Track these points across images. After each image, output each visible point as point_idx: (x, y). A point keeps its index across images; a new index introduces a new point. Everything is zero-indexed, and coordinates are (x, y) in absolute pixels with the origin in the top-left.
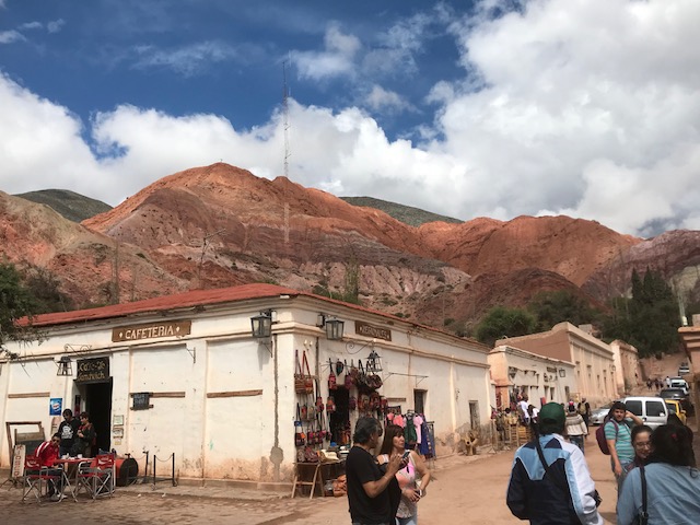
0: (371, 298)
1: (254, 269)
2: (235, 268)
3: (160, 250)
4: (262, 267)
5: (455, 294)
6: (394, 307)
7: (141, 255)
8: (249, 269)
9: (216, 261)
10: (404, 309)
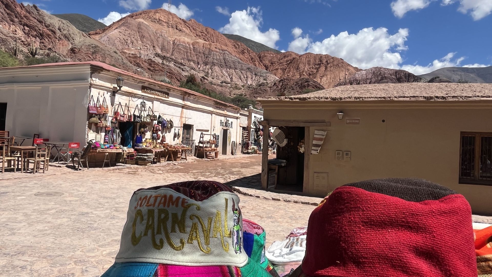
0: (229, 85)
1: (173, 65)
2: (163, 64)
3: (125, 51)
4: (177, 64)
5: (269, 87)
6: (239, 91)
7: (115, 52)
8: (170, 65)
9: (153, 59)
10: (244, 92)
